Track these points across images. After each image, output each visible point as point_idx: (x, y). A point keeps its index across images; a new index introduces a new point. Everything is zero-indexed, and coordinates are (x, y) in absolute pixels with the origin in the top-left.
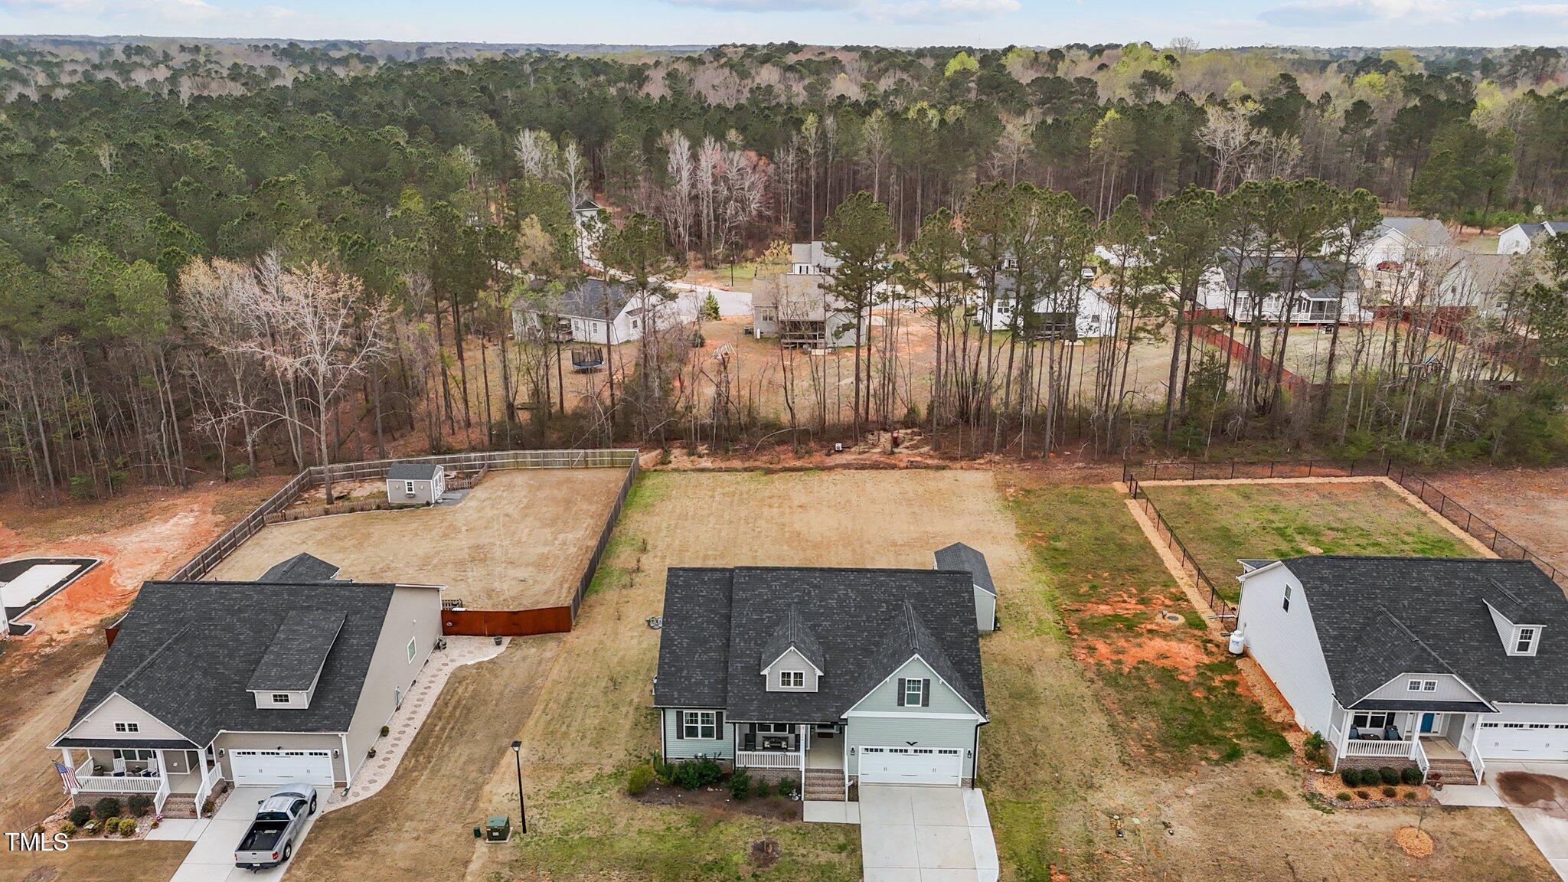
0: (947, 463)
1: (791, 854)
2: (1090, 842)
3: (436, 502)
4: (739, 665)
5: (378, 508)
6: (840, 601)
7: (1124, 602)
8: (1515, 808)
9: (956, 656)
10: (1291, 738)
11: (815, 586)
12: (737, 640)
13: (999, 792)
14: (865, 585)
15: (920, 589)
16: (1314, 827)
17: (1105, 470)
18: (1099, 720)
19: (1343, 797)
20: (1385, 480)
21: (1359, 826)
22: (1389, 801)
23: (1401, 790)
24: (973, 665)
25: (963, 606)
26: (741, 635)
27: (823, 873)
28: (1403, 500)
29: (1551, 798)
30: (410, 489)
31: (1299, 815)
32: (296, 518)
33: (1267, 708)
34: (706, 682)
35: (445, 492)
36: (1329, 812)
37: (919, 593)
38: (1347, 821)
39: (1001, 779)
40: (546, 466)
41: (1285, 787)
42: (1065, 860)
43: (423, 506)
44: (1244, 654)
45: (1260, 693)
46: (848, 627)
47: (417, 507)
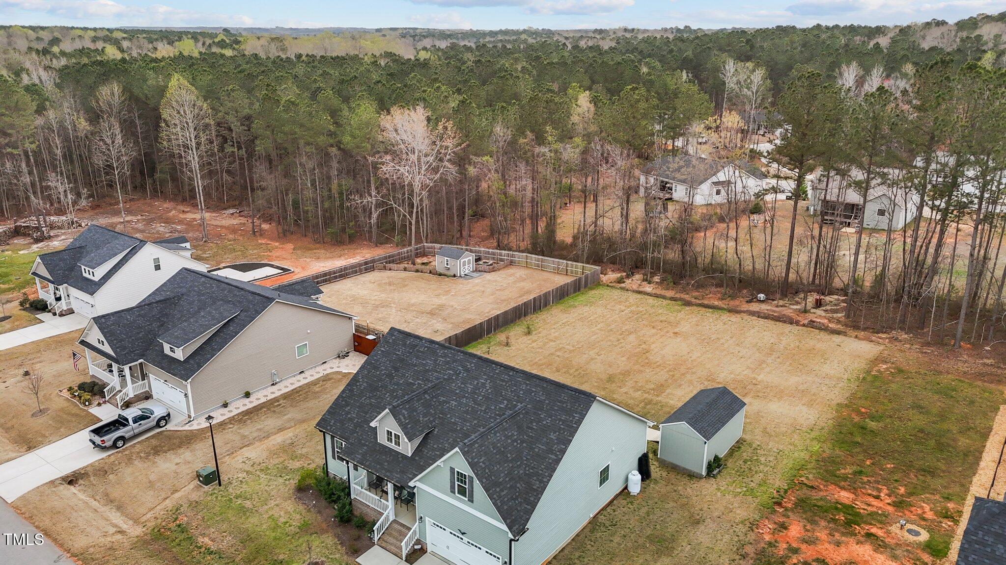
0: (848, 330)
3: (460, 276)
5: (430, 272)
6: (476, 387)
9: (533, 468)
11: (467, 370)
14: (503, 381)
15: (543, 398)
24: (541, 482)
25: (568, 426)
30: (447, 264)
32: (390, 270)
35: (473, 272)
40: (542, 268)
43: (452, 276)
46: (467, 412)
47: (449, 276)
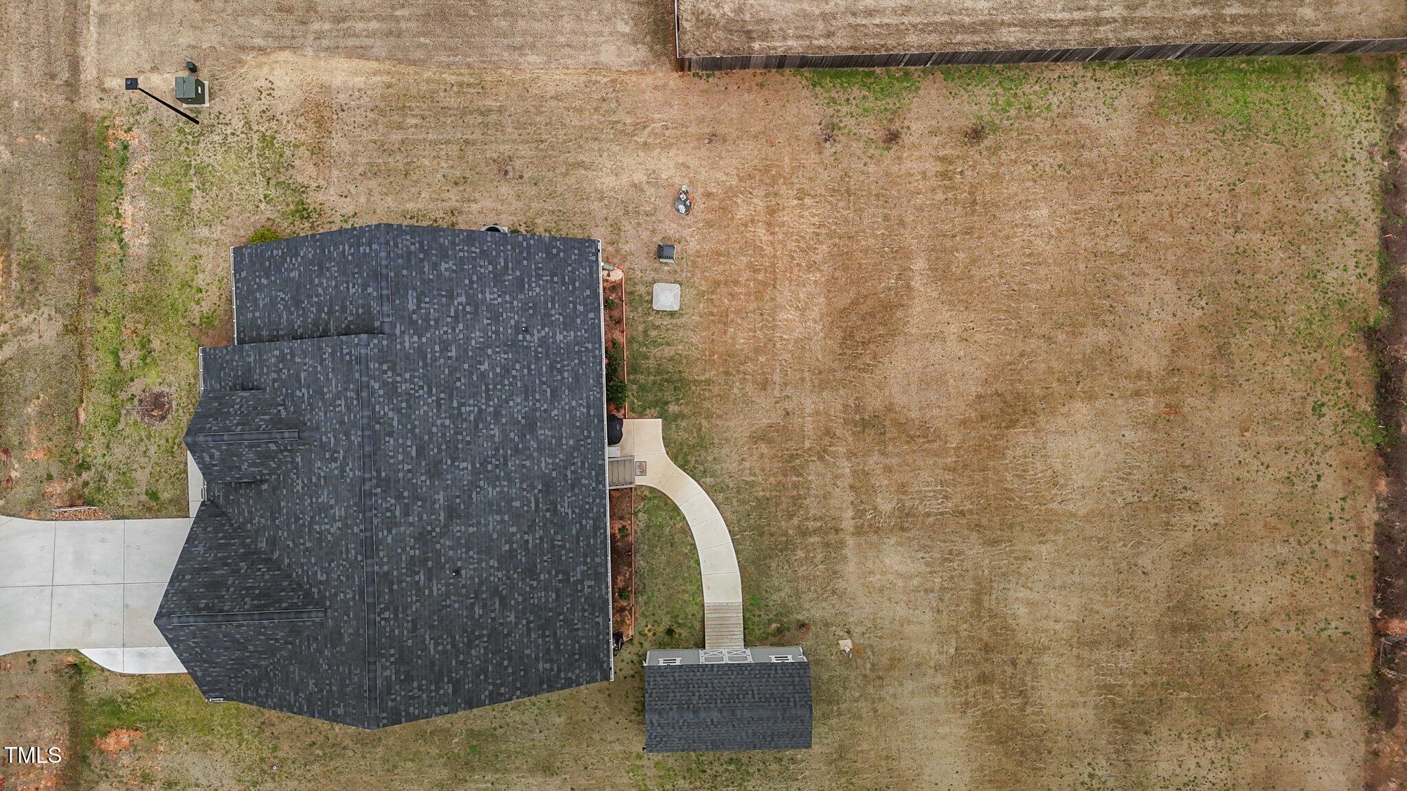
1: (149, 437)
4: (252, 359)
12: (277, 353)
15: (347, 639)
26: (282, 358)
34: (257, 314)
37: (341, 636)
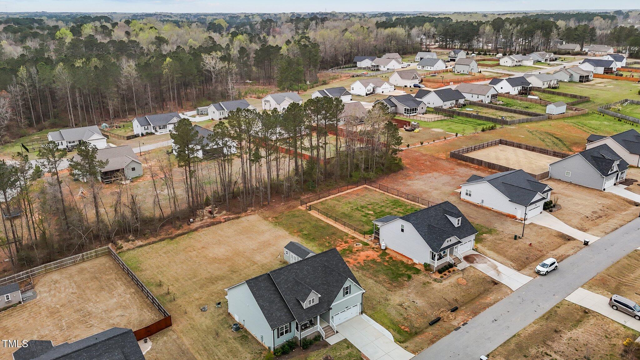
0: (237, 215)
1: (336, 356)
2: (401, 314)
3: (23, 300)
4: (291, 304)
6: (307, 271)
7: (341, 244)
8: (472, 265)
10: (418, 267)
12: (286, 296)
13: (369, 312)
14: (311, 263)
15: (326, 258)
16: (442, 287)
17: (292, 203)
18: (371, 281)
19: (441, 277)
20: (365, 186)
21: (450, 283)
22: (450, 274)
23: (451, 269)
25: (340, 259)
26: (286, 294)
27: (349, 356)
28: (375, 191)
29: (475, 260)
30: (8, 299)
31: (436, 285)
33: (405, 261)
34: (283, 315)
36: (441, 282)
37: (326, 260)
38: (446, 282)
39: (366, 308)
40: (62, 267)
41: (427, 279)
42: (400, 322)
43: (17, 304)
44: (386, 249)
45: (399, 258)
47: (14, 306)
